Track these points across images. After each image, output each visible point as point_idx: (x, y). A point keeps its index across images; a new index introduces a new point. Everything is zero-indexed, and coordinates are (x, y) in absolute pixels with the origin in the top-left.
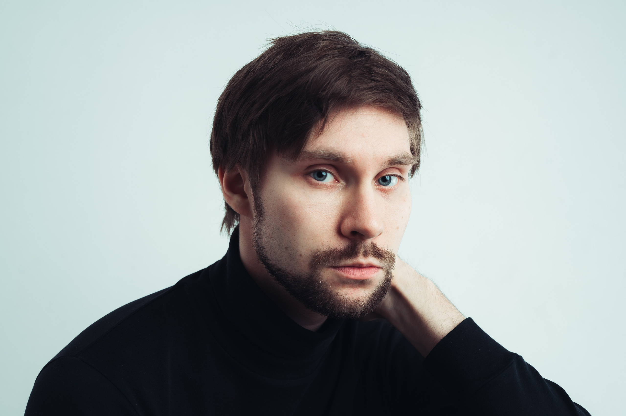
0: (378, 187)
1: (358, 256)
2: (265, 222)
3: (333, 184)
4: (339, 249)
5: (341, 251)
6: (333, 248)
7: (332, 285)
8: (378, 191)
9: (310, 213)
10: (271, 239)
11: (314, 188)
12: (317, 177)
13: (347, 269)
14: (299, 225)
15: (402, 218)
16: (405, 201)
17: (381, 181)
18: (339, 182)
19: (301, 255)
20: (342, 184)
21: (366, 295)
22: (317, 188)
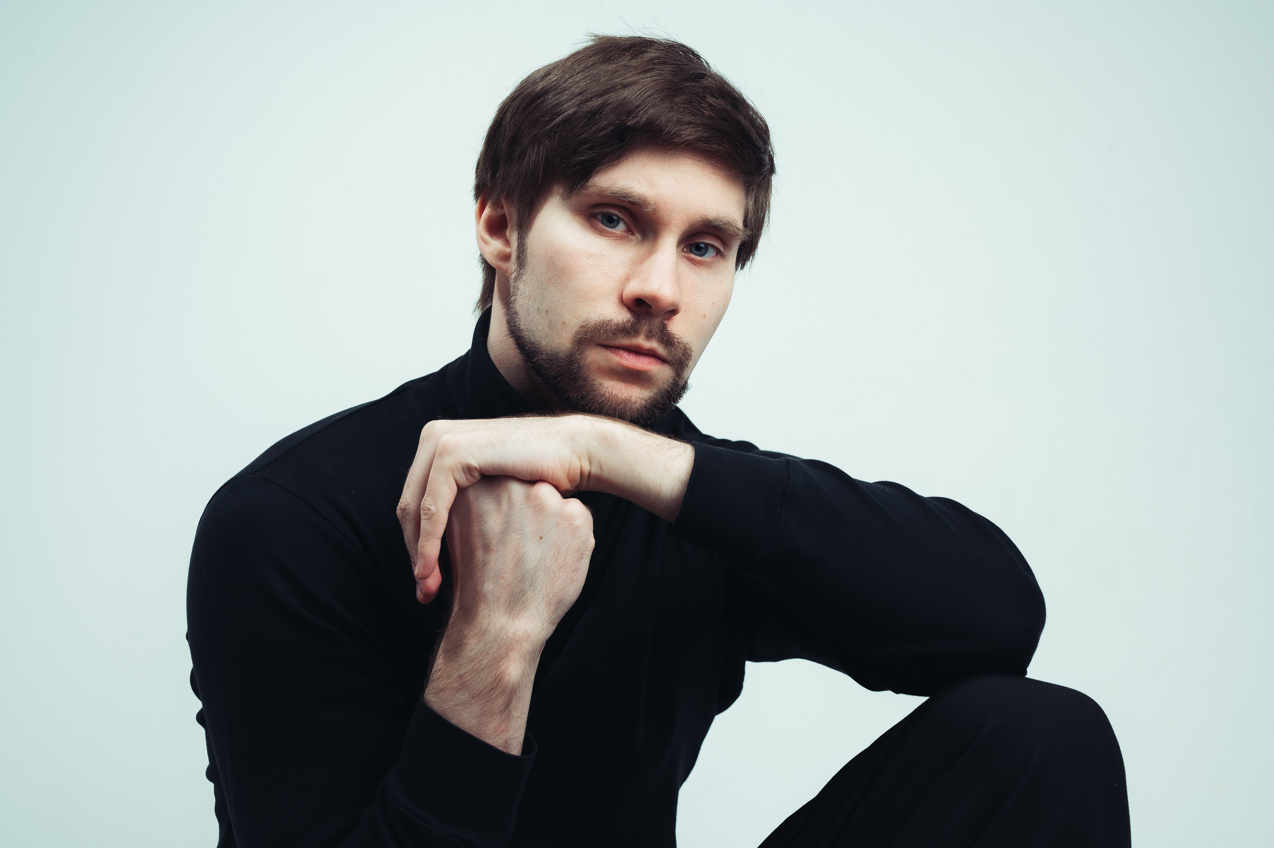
0: (686, 255)
1: (638, 336)
2: (525, 278)
3: (624, 234)
4: (616, 322)
5: (617, 325)
6: (608, 319)
7: (595, 372)
8: (684, 260)
9: (587, 265)
10: (529, 299)
11: (598, 234)
12: (605, 222)
13: (621, 352)
14: (570, 280)
15: (713, 304)
16: (721, 283)
17: (693, 249)
18: (633, 234)
19: (564, 323)
20: (637, 238)
21: (641, 396)
22: (602, 235)
